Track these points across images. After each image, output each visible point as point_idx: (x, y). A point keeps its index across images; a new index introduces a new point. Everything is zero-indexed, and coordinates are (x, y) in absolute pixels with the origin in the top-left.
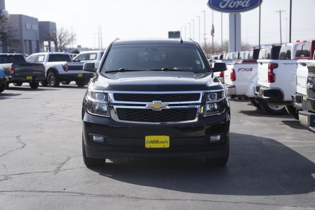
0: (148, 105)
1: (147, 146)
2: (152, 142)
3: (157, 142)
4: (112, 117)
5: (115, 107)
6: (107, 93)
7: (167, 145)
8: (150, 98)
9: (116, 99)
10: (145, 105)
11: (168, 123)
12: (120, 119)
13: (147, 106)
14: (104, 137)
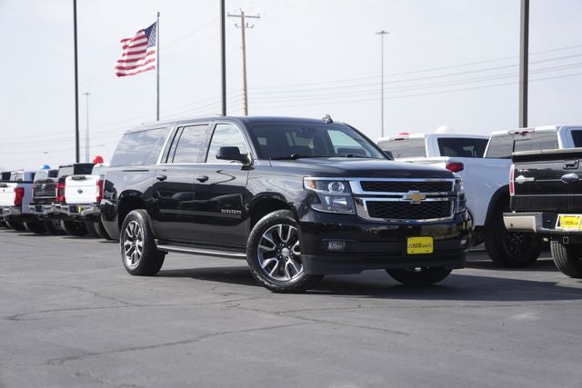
0: (406, 196)
1: (410, 251)
2: (415, 246)
3: (420, 246)
4: (359, 214)
5: (364, 200)
6: (348, 182)
7: (430, 250)
8: (406, 187)
9: (364, 189)
10: (401, 197)
11: (420, 221)
12: (371, 215)
13: (404, 198)
14: (347, 242)
